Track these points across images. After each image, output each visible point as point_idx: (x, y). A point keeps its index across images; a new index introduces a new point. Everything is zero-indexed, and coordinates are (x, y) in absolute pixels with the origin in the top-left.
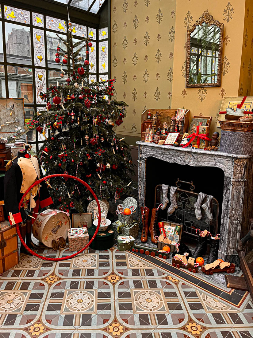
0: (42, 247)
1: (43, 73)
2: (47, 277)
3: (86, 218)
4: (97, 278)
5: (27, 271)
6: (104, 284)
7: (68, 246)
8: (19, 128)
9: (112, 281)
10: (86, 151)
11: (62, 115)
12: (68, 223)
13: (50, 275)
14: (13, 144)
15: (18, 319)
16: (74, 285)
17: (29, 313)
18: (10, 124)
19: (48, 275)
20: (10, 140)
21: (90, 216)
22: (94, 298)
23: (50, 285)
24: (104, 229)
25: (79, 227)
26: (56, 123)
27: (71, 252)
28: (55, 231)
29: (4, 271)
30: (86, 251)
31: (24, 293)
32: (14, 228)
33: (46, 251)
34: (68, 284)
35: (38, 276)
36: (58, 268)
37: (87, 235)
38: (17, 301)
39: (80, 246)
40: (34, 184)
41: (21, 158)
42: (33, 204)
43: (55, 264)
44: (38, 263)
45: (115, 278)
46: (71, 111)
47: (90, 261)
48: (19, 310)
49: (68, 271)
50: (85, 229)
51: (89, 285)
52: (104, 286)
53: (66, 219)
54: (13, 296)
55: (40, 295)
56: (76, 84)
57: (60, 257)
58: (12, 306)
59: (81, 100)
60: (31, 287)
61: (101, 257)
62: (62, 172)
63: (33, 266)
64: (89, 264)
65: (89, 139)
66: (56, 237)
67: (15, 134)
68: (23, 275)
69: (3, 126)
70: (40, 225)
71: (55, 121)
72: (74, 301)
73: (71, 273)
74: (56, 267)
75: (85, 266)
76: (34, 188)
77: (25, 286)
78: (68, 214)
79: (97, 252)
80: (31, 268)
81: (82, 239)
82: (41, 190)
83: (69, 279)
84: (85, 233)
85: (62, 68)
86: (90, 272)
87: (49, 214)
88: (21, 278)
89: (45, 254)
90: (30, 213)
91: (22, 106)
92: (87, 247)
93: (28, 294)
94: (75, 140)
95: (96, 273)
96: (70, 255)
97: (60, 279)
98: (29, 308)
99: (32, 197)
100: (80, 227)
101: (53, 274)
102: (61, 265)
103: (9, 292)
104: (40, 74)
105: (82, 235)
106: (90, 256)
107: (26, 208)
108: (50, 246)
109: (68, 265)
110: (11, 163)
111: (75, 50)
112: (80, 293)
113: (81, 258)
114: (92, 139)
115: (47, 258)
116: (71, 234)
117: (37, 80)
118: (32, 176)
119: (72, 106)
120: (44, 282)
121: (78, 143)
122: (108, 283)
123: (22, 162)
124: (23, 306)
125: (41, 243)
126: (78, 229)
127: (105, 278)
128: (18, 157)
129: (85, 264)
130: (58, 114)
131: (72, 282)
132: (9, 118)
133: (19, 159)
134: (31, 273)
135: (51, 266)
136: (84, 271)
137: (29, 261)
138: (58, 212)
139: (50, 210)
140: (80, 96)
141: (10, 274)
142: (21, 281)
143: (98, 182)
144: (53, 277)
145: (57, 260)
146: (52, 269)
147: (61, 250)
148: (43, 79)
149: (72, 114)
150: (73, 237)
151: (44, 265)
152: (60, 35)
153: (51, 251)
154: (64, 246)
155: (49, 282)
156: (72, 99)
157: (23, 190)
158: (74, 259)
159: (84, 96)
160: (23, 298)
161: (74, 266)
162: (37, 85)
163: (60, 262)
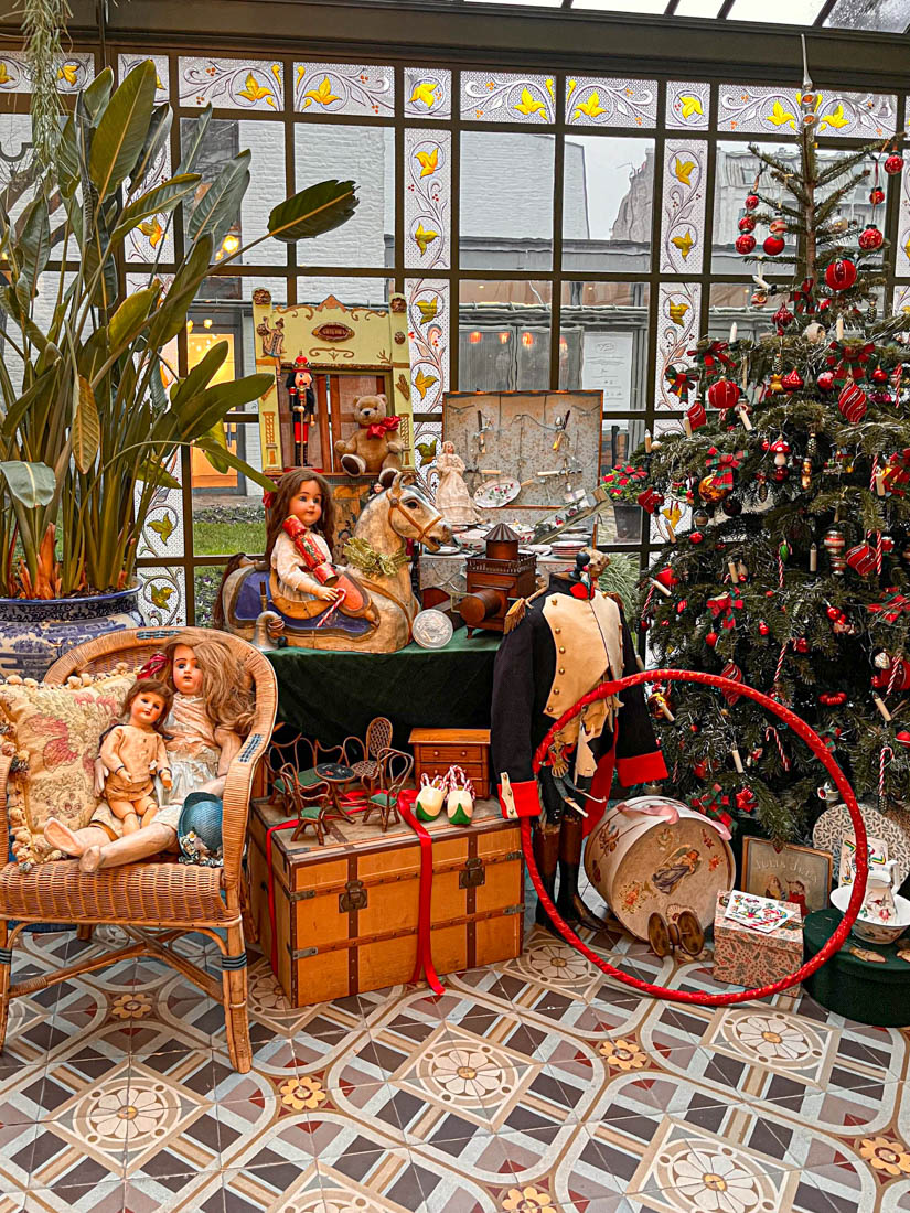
0: (610, 930)
1: (688, 297)
2: (609, 1040)
3: (805, 867)
4: (808, 1124)
5: (543, 990)
6: (835, 1162)
7: (710, 957)
8: (580, 493)
9: (878, 1164)
10: (828, 596)
11: (736, 450)
12: (722, 867)
13: (620, 1037)
14: (548, 548)
15: (477, 1145)
16: (706, 1114)
17: (518, 1138)
18: (549, 478)
19: (612, 1033)
20: (542, 533)
21: (822, 867)
22: (779, 1196)
23: (613, 1072)
24: (881, 939)
25: (769, 895)
26: (708, 480)
27: (717, 981)
28: (668, 885)
29: (471, 964)
30: (786, 1002)
31: (517, 1064)
32: (515, 831)
33: (623, 947)
34: (682, 1099)
35: (577, 1025)
36: (653, 1023)
37: (797, 936)
38: (487, 1080)
39: (758, 971)
40: (595, 695)
41: (557, 596)
42: (587, 764)
43: (646, 1003)
44: (587, 980)
45: (893, 1158)
46: (773, 437)
47: (793, 1046)
48: (489, 1114)
49: (692, 1049)
50: (792, 912)
51: (771, 1140)
52: (834, 1168)
53: (717, 849)
54: (479, 1059)
55: (571, 1096)
56: (812, 329)
57: (673, 987)
58: (469, 1090)
59: (825, 393)
60: (544, 1050)
61: (846, 1047)
62: (718, 668)
63: (567, 983)
64: (787, 1056)
65: (843, 551)
66: (669, 907)
67: (563, 514)
68: (528, 1002)
69: (529, 486)
70: (610, 845)
71: (707, 472)
72: (690, 1174)
73: (702, 1060)
74: (647, 1018)
75: (770, 1059)
76: (595, 708)
77: (526, 1041)
78: (725, 834)
79: (835, 1020)
80: (559, 988)
81: (774, 949)
82: (623, 718)
83: (690, 1081)
84: (790, 925)
85: (759, 272)
86: (787, 1091)
87: (650, 813)
88: (518, 1007)
89: (619, 954)
90: (570, 793)
91: (595, 418)
92: (792, 983)
93: (530, 1073)
94: (784, 548)
95: (813, 1102)
96: (715, 991)
97: (654, 1067)
98: (519, 1119)
99: (584, 739)
100: (773, 897)
101: (632, 1038)
102: (667, 1018)
103: (470, 1038)
104: (678, 301)
105: (773, 930)
106: (799, 1025)
107: (559, 770)
108: (643, 933)
109: (699, 1028)
110: (524, 607)
111: (820, 196)
112: (720, 1151)
113: (755, 1020)
114: (855, 550)
115: (621, 973)
116: (728, 912)
117: (663, 322)
118: (590, 663)
119: (780, 414)
120: (594, 1055)
121: (797, 560)
122: (858, 1164)
123: (559, 609)
124: (504, 1106)
125: (610, 913)
126: (764, 901)
127: (849, 1141)
128: (550, 592)
129: (768, 1050)
130: (720, 446)
131: (698, 1100)
132: (551, 457)
133: (549, 599)
134: (555, 1005)
135: (632, 1007)
136: (757, 1077)
137: (558, 963)
138: (685, 812)
139: (655, 800)
140: (827, 376)
141: (487, 983)
142: (514, 1017)
143: (873, 731)
144: (629, 1048)
145: (659, 994)
146: (631, 1019)
147: (680, 963)
148: (686, 319)
149: (779, 445)
150: (733, 926)
151: (605, 993)
152: (767, 148)
153: (643, 951)
154: (696, 949)
155: (612, 1060)
156: (788, 388)
157: (557, 705)
158: (727, 1013)
159: (841, 375)
160: (511, 1081)
161: (719, 1039)
162: (661, 342)
163: (666, 1004)
